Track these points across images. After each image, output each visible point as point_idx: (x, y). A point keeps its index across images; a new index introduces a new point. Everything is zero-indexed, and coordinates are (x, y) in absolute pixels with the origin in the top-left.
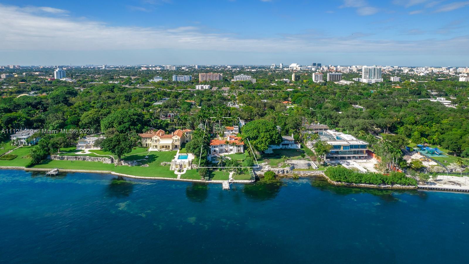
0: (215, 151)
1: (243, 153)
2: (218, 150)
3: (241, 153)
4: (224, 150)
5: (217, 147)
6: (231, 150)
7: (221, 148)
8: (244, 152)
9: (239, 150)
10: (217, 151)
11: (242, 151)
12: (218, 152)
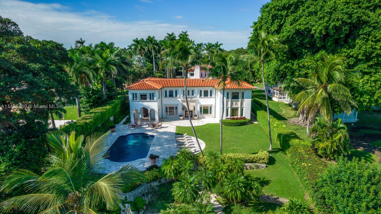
0: (145, 112)
1: (250, 122)
2: (156, 109)
3: (243, 123)
4: (180, 110)
5: (152, 97)
6: (206, 110)
7: (169, 102)
8: (254, 117)
9: (234, 111)
10: (153, 111)
11: (247, 114)
12: (157, 117)
